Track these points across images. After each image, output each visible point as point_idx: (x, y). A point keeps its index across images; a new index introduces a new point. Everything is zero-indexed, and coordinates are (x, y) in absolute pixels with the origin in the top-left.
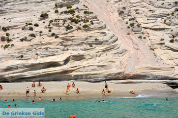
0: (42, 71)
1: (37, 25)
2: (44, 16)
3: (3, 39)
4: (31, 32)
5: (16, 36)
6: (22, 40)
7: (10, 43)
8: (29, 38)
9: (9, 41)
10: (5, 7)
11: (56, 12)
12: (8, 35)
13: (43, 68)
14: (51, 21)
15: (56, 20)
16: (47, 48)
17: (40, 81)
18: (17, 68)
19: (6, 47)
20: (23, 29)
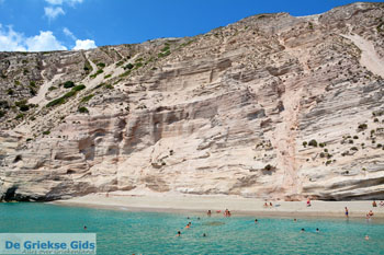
0: (374, 188)
1: (356, 138)
2: (362, 127)
3: (322, 156)
4: (352, 146)
5: (336, 151)
6: (343, 155)
7: (332, 159)
8: (351, 152)
9: (329, 156)
10: (318, 124)
11: (376, 120)
12: (326, 150)
13: (374, 185)
14: (372, 132)
15: (378, 129)
16: (375, 162)
17: (374, 199)
18: (344, 185)
19: (328, 163)
20: (342, 143)
